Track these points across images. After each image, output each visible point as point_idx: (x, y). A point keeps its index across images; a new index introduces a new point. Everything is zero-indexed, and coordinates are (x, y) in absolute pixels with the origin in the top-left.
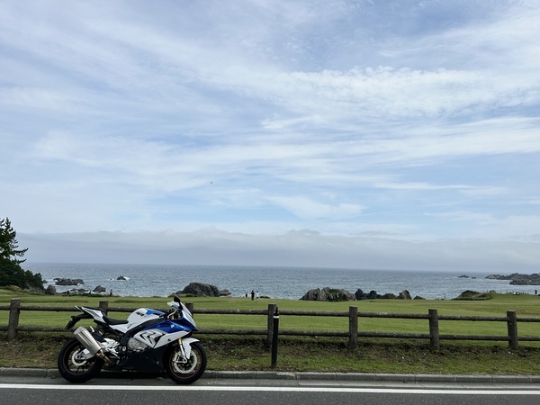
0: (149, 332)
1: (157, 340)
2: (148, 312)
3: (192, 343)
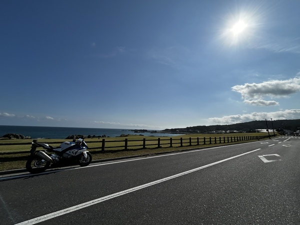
0: (73, 150)
1: (76, 153)
2: (71, 144)
3: (87, 153)
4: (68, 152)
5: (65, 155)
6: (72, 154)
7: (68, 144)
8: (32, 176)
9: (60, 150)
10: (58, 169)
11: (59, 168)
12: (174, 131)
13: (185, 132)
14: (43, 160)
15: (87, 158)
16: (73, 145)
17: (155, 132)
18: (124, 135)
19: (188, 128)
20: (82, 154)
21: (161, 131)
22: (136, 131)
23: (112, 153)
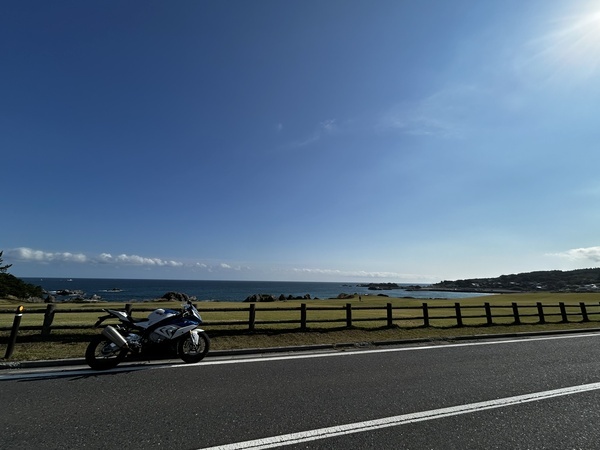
0: (167, 327)
1: (173, 333)
2: (166, 312)
3: (199, 333)
4: (157, 331)
5: (152, 337)
6: (165, 335)
7: (161, 314)
8: (95, 375)
9: (145, 325)
10: (144, 365)
11: (147, 363)
12: (464, 285)
13: (497, 287)
14: (113, 345)
15: (199, 345)
16: (170, 315)
17: (417, 288)
18: (346, 294)
19: (503, 277)
20: (188, 335)
21: (430, 286)
22: (372, 287)
23: (269, 335)
